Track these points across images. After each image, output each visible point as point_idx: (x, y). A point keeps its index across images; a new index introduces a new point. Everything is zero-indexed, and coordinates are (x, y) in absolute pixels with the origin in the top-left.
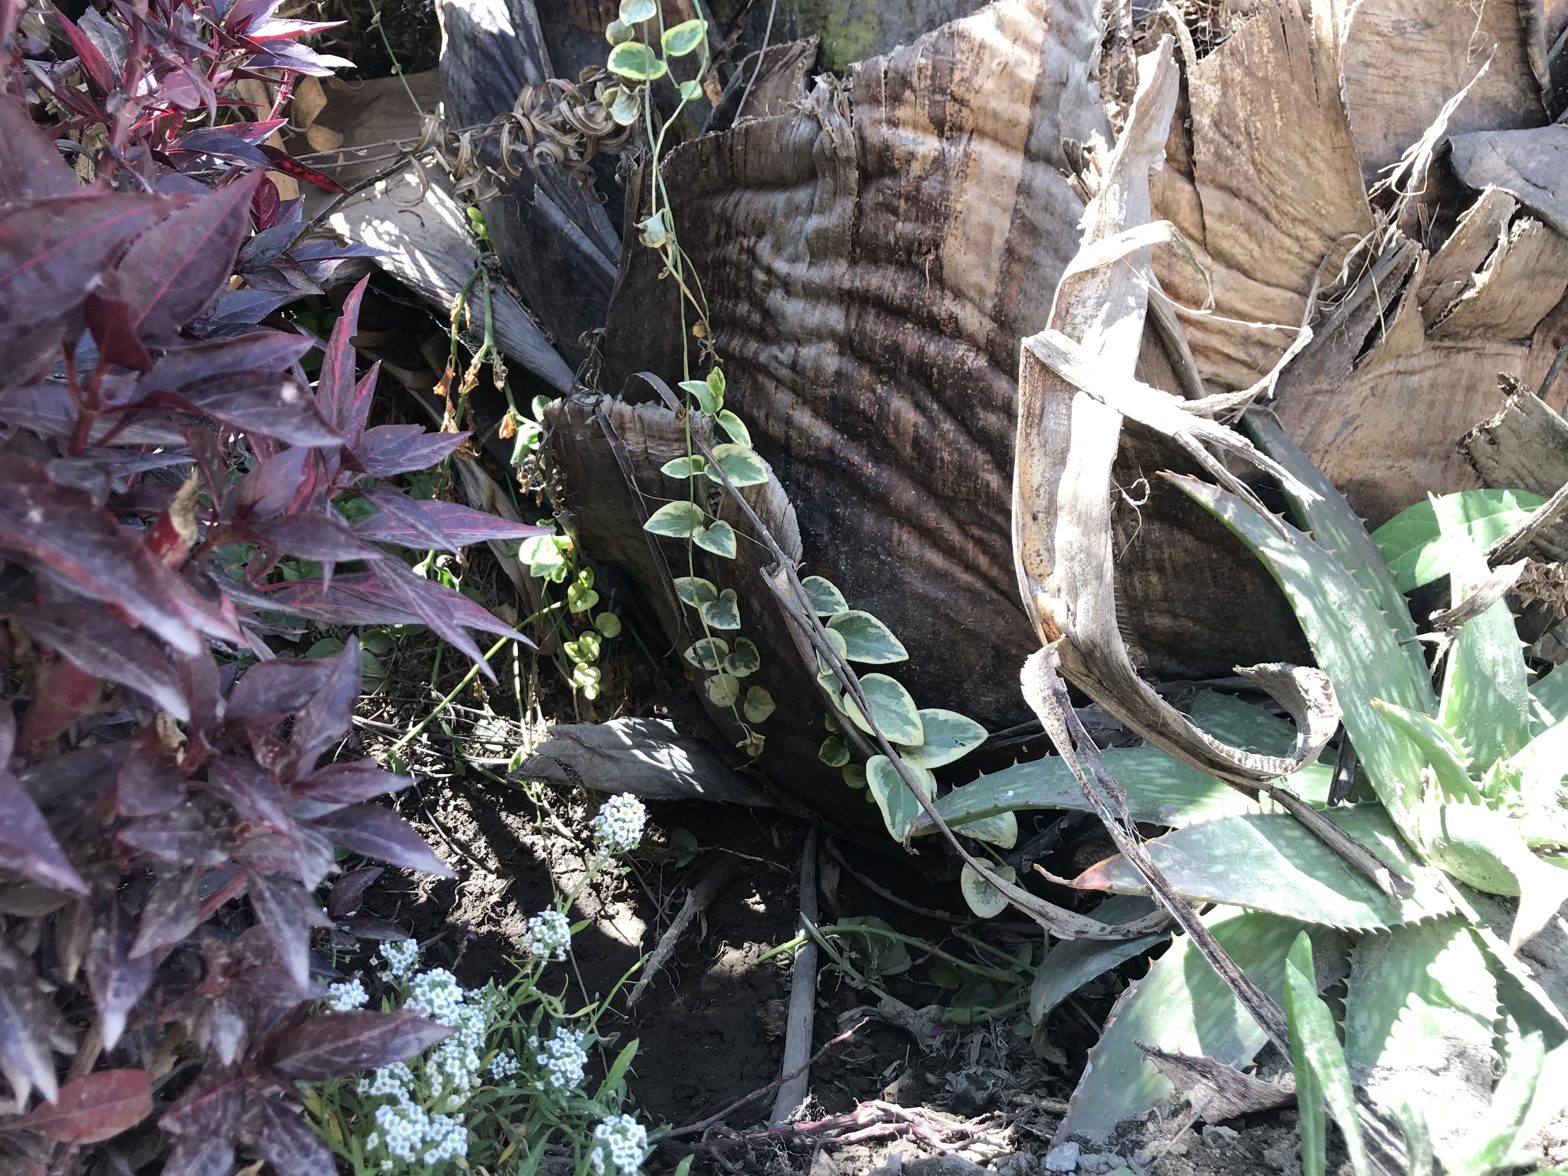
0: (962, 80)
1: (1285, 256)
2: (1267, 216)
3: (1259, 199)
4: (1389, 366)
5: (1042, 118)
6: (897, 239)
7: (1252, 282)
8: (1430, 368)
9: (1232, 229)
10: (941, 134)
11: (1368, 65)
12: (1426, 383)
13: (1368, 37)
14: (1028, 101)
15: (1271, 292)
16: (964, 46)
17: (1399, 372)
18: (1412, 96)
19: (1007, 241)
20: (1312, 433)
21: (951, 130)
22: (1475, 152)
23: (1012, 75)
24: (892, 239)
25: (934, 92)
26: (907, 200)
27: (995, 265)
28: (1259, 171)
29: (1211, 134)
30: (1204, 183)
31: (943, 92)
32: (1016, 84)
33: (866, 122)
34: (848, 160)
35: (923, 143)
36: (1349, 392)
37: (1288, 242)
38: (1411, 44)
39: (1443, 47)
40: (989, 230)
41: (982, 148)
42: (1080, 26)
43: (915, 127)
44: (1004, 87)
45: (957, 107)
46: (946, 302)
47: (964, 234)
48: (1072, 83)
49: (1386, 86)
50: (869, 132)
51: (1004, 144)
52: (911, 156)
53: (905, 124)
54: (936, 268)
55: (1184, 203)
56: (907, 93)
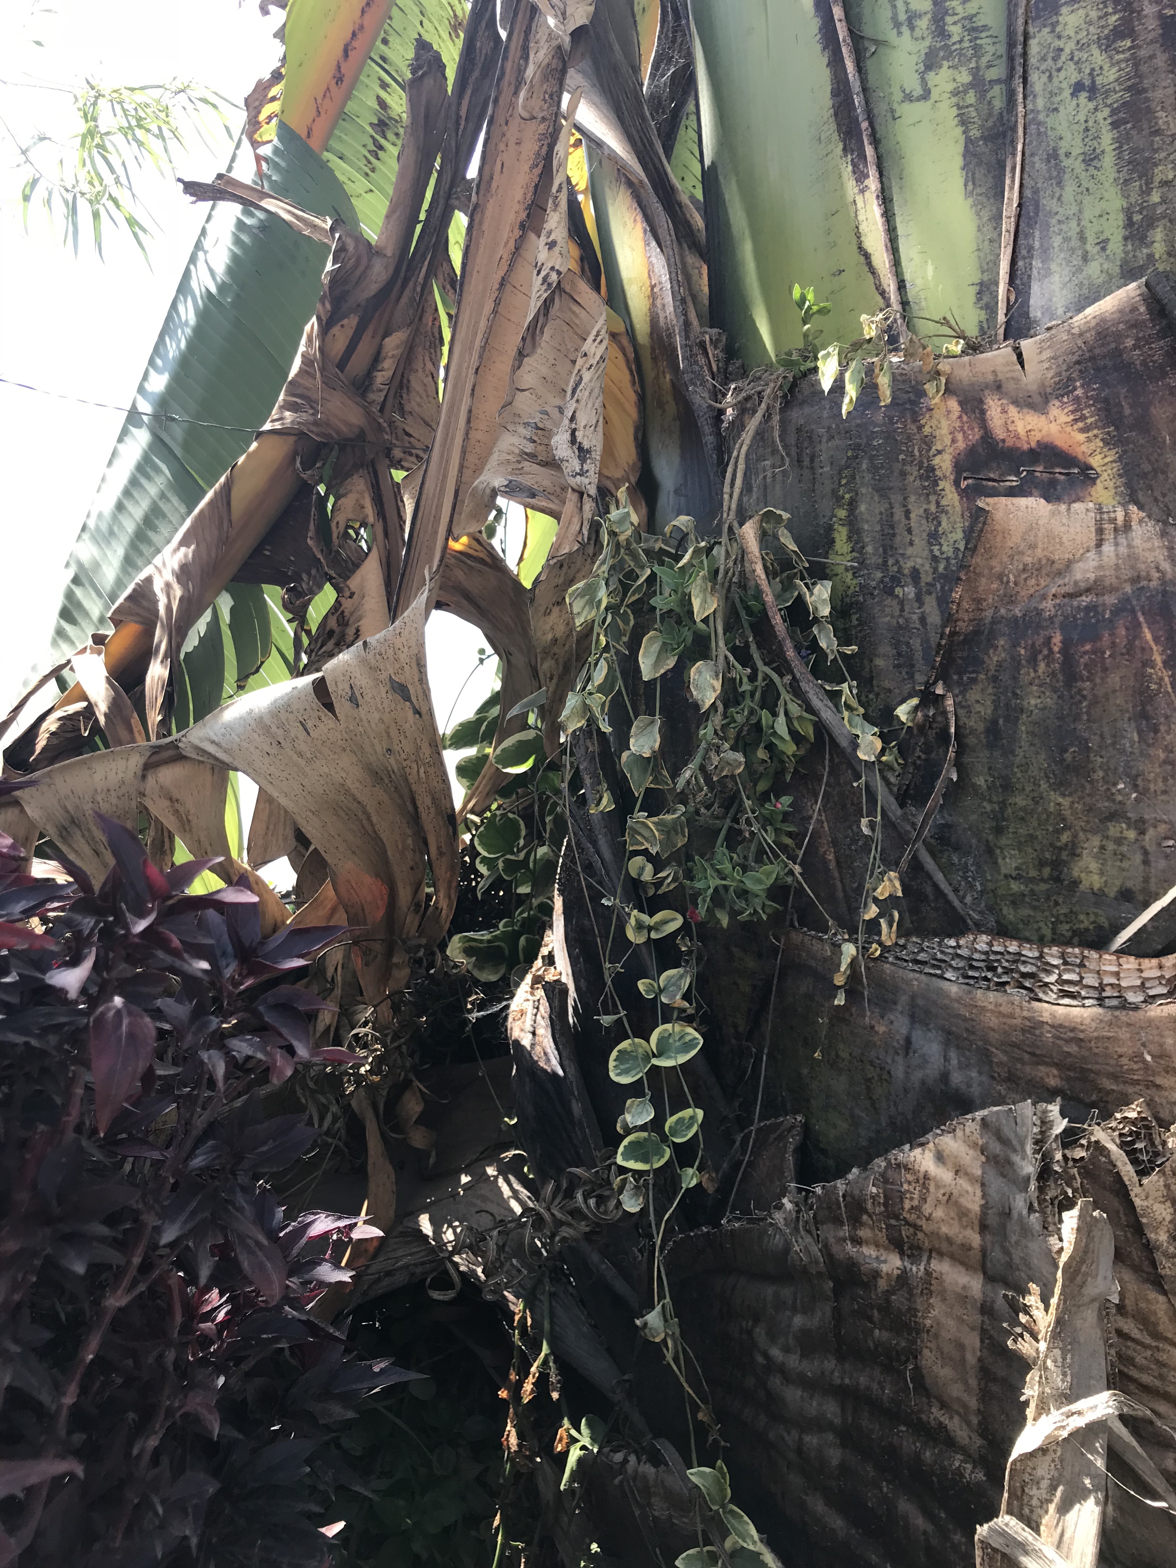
0: (912, 1208)
5: (993, 1244)
6: (876, 1345)
10: (902, 1254)
14: (977, 1228)
16: (910, 1177)
19: (980, 1360)
21: (910, 1248)
23: (957, 1204)
24: (871, 1344)
25: (888, 1217)
26: (880, 1311)
27: (973, 1382)
29: (1171, 1249)
31: (897, 1217)
32: (963, 1214)
33: (832, 1240)
34: (820, 1274)
35: (885, 1262)
40: (961, 1347)
41: (942, 1267)
42: (1016, 1158)
43: (877, 1246)
44: (952, 1214)
45: (912, 1230)
46: (934, 1410)
47: (938, 1347)
48: (1015, 1214)
50: (835, 1249)
51: (963, 1263)
52: (876, 1274)
53: (867, 1243)
54: (918, 1376)
55: (1161, 1314)
56: (865, 1217)
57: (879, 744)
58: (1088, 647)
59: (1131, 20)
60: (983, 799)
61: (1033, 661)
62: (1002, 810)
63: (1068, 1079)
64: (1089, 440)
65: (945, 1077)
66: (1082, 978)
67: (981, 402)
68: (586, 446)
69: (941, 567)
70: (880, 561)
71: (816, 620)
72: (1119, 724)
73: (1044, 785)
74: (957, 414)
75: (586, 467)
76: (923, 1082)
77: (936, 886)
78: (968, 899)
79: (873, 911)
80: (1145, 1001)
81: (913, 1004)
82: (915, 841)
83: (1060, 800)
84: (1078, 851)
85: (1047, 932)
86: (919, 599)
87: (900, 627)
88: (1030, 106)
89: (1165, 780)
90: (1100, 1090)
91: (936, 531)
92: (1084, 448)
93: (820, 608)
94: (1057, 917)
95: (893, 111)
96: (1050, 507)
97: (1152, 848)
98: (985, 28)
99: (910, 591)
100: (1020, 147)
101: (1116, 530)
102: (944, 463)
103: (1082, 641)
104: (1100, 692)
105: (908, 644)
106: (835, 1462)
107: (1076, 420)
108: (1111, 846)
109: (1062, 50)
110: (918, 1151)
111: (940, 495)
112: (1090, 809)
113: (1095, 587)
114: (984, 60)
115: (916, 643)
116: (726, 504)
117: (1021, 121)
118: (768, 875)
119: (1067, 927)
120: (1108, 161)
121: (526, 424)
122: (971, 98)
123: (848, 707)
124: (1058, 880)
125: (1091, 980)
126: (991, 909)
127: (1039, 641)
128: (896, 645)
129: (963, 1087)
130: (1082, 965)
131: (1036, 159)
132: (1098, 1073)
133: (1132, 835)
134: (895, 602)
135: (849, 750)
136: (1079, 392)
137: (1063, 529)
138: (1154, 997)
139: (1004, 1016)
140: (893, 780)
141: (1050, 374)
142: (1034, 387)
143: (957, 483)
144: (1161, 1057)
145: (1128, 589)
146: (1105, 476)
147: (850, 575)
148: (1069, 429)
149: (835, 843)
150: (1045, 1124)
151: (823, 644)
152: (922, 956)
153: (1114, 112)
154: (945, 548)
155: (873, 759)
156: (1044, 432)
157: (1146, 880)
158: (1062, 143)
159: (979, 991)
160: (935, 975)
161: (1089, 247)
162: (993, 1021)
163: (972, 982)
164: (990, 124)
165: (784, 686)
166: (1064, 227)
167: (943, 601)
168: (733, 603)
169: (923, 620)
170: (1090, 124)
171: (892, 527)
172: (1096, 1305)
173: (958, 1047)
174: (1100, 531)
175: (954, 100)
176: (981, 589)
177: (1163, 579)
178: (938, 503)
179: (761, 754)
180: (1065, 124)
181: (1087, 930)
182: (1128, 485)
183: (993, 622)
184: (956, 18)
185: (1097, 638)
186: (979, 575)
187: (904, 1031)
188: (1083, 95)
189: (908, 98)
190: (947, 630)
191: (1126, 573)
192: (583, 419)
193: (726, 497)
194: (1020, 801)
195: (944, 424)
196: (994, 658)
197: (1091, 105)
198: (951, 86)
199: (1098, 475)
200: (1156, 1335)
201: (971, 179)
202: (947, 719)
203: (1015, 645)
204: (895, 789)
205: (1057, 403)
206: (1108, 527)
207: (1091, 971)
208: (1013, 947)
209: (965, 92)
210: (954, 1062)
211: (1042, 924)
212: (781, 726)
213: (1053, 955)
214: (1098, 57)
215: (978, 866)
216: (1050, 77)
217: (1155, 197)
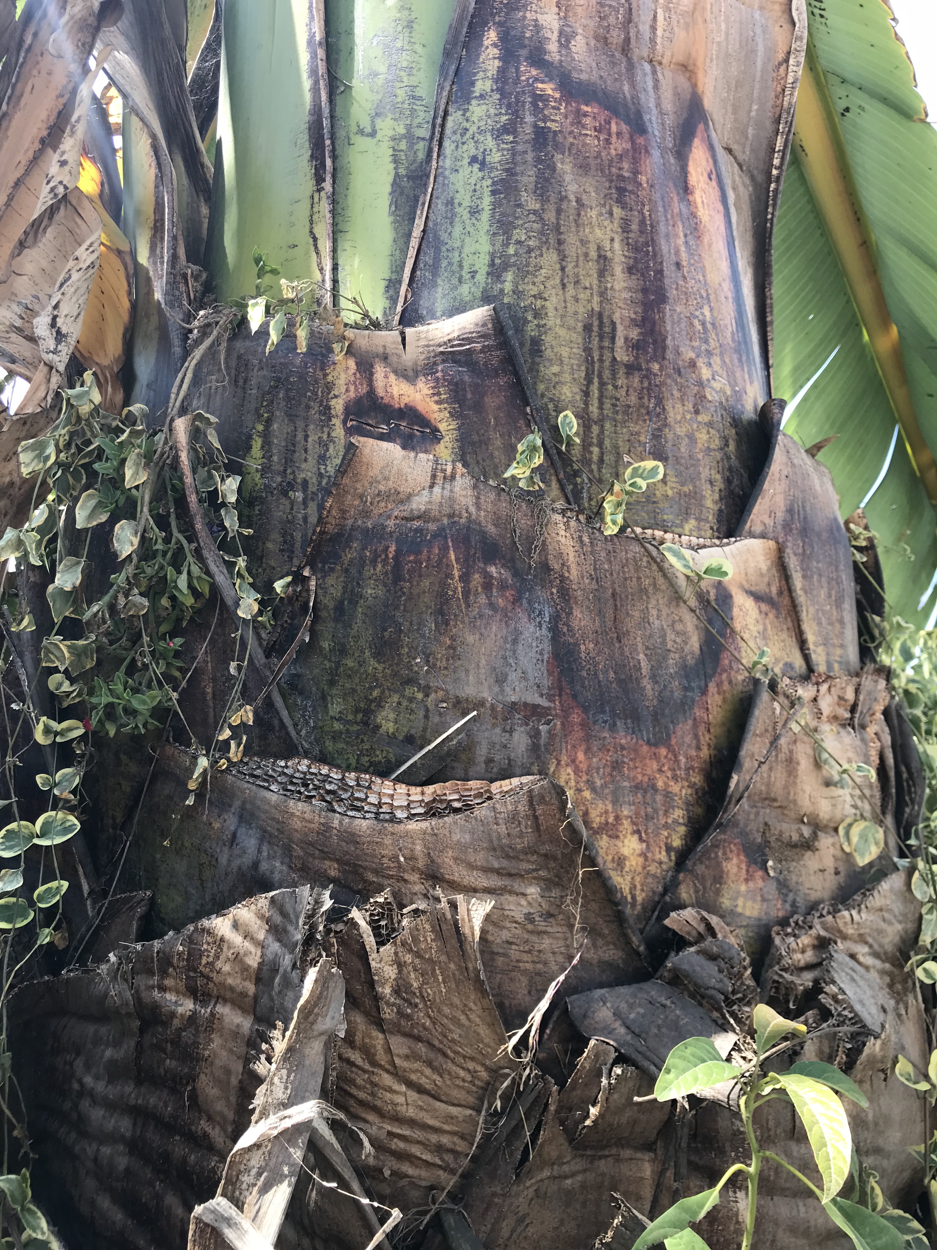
0: (208, 963)
1: (461, 1084)
2: (445, 1055)
3: (436, 1043)
4: (546, 1173)
5: (263, 993)
6: (166, 1072)
7: (438, 1104)
8: (579, 1172)
9: (417, 1065)
10: (196, 999)
11: (511, 943)
12: (577, 1186)
13: (508, 925)
14: (253, 980)
15: (454, 1111)
16: (210, 939)
17: (555, 1178)
18: (545, 963)
19: (240, 1082)
20: (492, 1230)
21: (203, 995)
22: (589, 1007)
23: (242, 962)
24: (162, 1071)
25: (189, 970)
26: (172, 1044)
27: (233, 1099)
28: (434, 1023)
29: (392, 1000)
30: (392, 1033)
31: (195, 970)
32: (245, 968)
33: (143, 987)
34: (129, 1015)
35: (181, 1005)
36: (517, 1195)
37: (462, 1073)
38: (540, 928)
39: (565, 929)
40: (228, 1072)
41: (224, 1010)
42: (290, 928)
43: (178, 992)
44: (237, 969)
45: (205, 980)
46: (202, 1122)
47: (212, 1072)
48: (281, 970)
49: (525, 957)
50: (144, 995)
51: (240, 1008)
52: (173, 1015)
53: (170, 990)
54: (194, 1096)
55: (379, 1047)
56: (171, 970)
57: (256, 607)
58: (412, 558)
59: (515, 124)
60: (325, 658)
61: (374, 562)
62: (337, 668)
63: (344, 872)
64: (440, 410)
65: (256, 865)
66: (367, 797)
67: (372, 366)
68: (64, 331)
69: (324, 482)
70: (282, 469)
71: (224, 504)
72: (424, 616)
73: (367, 653)
74: (353, 371)
75: (59, 348)
76: (240, 868)
77: (281, 720)
78: (303, 732)
79: (227, 733)
80: (407, 818)
81: (243, 808)
82: (270, 684)
83: (376, 665)
84: (383, 704)
85: (353, 761)
86: (305, 503)
87: (289, 522)
88: (441, 163)
89: (448, 660)
90: (365, 881)
91: (325, 455)
92: (436, 415)
93: (228, 495)
94: (361, 751)
95: (349, 139)
96: (403, 452)
97: (431, 707)
98: (420, 98)
99: (299, 495)
100: (430, 190)
101: (445, 478)
102: (338, 406)
103: (409, 553)
104: (415, 591)
105: (292, 537)
106: (122, 1167)
107: (434, 394)
108: (405, 703)
109: (467, 130)
110: (220, 919)
111: (331, 428)
112: (395, 675)
113: (424, 516)
114: (416, 121)
115: (298, 535)
116: (172, 401)
117: (433, 172)
118: (154, 698)
119: (367, 759)
120: (485, 216)
121: (19, 303)
122: (403, 145)
123: (240, 575)
124: (366, 723)
125: (373, 799)
126: (317, 741)
127: (381, 548)
128: (284, 534)
129: (268, 873)
130: (369, 787)
131: (439, 201)
132: (365, 868)
133: (420, 696)
134: (287, 502)
135: (233, 608)
136: (439, 374)
137: (409, 470)
138: (415, 815)
139: (306, 821)
140: (264, 635)
141: (423, 357)
142: (410, 364)
143: (344, 422)
144: (410, 859)
145: (445, 521)
146: (447, 438)
147: (259, 475)
148: (428, 400)
149: (214, 680)
150: (318, 903)
151: (227, 524)
152: (258, 772)
153: (494, 183)
154: (329, 469)
155: (249, 617)
156: (411, 398)
157: (425, 730)
158: (458, 195)
159: (292, 801)
160: (263, 787)
161: (464, 273)
162: (297, 824)
163: (288, 794)
164: (413, 168)
165: (190, 551)
166: (450, 255)
167: (321, 507)
168: (164, 481)
169: (305, 519)
170: (478, 187)
171: (294, 445)
172: (324, 1038)
173: (269, 843)
174: (434, 477)
175: (392, 143)
176: (347, 503)
177: (469, 518)
178: (329, 434)
179: (165, 602)
180: (461, 183)
181: (380, 762)
182: (460, 448)
183: (352, 529)
184: (402, 85)
185: (418, 553)
186: (347, 492)
187: (232, 828)
188: (476, 166)
189: (361, 132)
190: (318, 529)
191: (446, 510)
192: (64, 309)
193: (173, 396)
194: (350, 663)
195: (343, 376)
196: (349, 556)
197: (480, 174)
198: (391, 133)
199: (443, 437)
200: (374, 1063)
201: (395, 204)
202: (309, 595)
203: (364, 548)
204: (265, 643)
205: (424, 379)
206: (440, 475)
207: (375, 792)
208: (325, 770)
209: (400, 140)
210: (265, 854)
211: (350, 756)
212: (182, 582)
213: (351, 778)
214: (490, 142)
215: (314, 709)
216: (457, 147)
217: (511, 250)
